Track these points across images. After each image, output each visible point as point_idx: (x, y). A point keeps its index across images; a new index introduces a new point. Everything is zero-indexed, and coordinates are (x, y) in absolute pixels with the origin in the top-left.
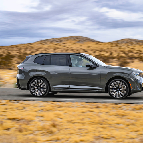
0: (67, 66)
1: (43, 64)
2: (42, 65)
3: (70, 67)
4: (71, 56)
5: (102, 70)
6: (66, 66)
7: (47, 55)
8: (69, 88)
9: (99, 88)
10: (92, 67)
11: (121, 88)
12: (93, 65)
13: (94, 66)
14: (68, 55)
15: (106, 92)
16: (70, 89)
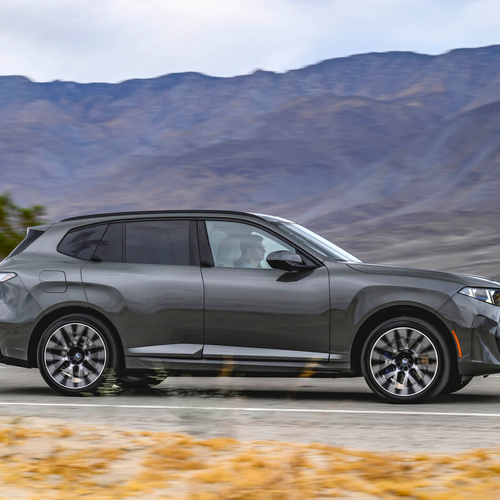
0: (192, 263)
1: (95, 260)
2: (90, 264)
3: (205, 271)
4: (209, 224)
5: (336, 280)
6: (187, 265)
7: (110, 222)
8: (200, 355)
9: (324, 356)
10: (295, 268)
11: (416, 361)
12: (298, 258)
13: (303, 263)
14: (196, 219)
15: (355, 372)
16: (204, 361)
